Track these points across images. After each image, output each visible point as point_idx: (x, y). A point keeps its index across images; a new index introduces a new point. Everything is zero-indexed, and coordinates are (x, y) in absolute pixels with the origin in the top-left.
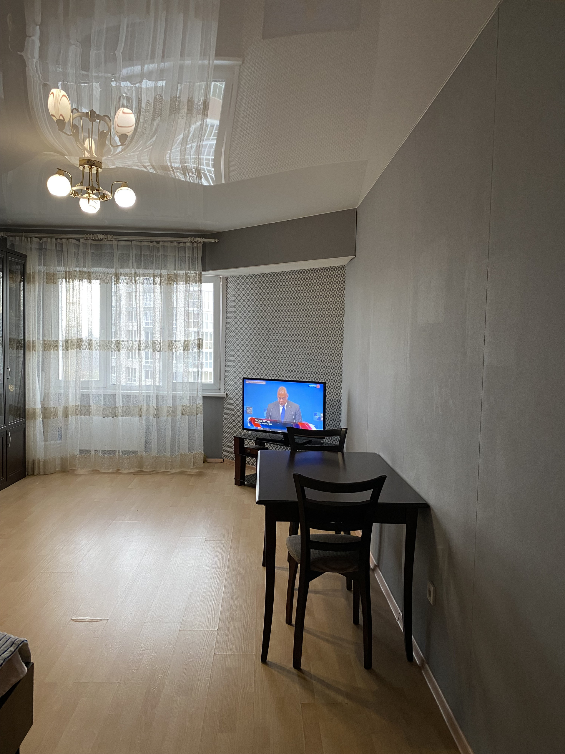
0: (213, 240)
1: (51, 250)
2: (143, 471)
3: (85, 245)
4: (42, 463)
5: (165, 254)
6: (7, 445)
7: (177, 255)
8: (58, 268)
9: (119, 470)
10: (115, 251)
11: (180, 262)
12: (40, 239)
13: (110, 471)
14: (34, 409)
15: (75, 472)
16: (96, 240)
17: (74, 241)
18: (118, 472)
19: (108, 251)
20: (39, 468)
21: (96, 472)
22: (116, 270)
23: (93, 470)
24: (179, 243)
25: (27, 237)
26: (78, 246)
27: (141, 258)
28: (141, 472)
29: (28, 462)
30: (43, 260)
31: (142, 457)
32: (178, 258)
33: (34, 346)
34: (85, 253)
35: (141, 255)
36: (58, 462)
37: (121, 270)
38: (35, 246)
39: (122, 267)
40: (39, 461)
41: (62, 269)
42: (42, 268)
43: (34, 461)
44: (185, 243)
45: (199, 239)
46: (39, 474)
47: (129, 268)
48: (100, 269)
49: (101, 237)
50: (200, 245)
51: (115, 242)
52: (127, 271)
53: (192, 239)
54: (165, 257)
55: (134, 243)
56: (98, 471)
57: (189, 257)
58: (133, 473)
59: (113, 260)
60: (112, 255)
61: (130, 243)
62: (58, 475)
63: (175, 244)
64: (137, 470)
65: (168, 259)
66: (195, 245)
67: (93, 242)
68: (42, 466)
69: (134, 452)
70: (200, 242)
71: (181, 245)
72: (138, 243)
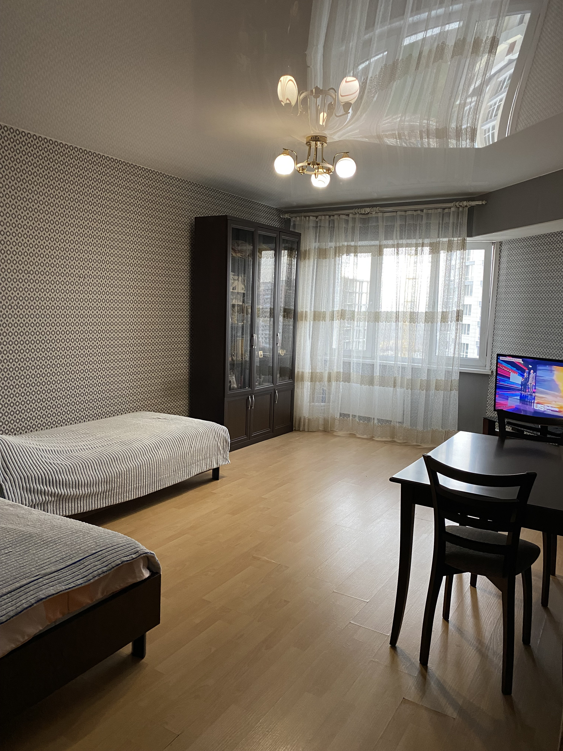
0: (480, 203)
1: (324, 227)
2: (395, 441)
3: (354, 219)
4: (307, 421)
5: (429, 222)
6: (274, 401)
7: (441, 222)
8: (330, 244)
9: (373, 437)
10: (380, 223)
11: (443, 229)
12: (317, 217)
13: (365, 437)
14: (303, 373)
15: (335, 434)
16: (364, 214)
17: (344, 217)
18: (371, 439)
19: (374, 224)
20: (304, 425)
21: (352, 435)
22: (380, 242)
23: (351, 434)
24: (444, 209)
25: (305, 217)
26: (347, 221)
27: (405, 227)
28: (393, 442)
29: (296, 418)
30: (318, 237)
31: (394, 427)
32: (442, 224)
33: (306, 317)
34: (353, 228)
35: (405, 225)
36: (321, 422)
37: (385, 242)
38: (312, 224)
39: (386, 239)
40: (305, 419)
41: (333, 244)
42: (317, 245)
43: (300, 419)
44: (450, 208)
45: (465, 203)
46: (304, 431)
47: (392, 239)
48: (365, 242)
49: (368, 210)
50: (466, 209)
51: (380, 214)
52: (390, 242)
53: (457, 204)
54: (428, 225)
55: (399, 213)
56: (355, 434)
57: (453, 223)
58: (385, 442)
59: (378, 232)
60: (377, 227)
61: (394, 214)
62: (320, 434)
63: (439, 210)
64: (389, 439)
65: (432, 227)
66: (461, 209)
67: (361, 216)
68: (306, 424)
69: (387, 421)
70: (466, 206)
71: (446, 211)
72: (403, 213)
